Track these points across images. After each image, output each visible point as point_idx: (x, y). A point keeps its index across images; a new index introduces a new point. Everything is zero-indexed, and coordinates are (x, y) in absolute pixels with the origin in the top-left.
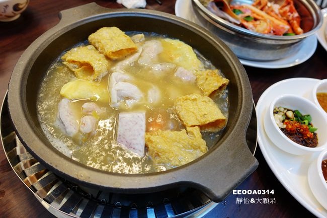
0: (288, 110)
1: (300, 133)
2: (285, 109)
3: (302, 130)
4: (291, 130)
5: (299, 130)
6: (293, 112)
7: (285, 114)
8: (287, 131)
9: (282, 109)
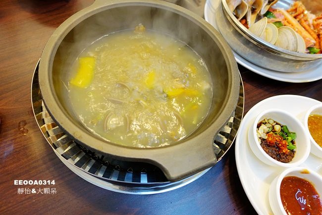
0: (277, 124)
1: (278, 147)
2: (275, 122)
3: (280, 145)
4: (270, 143)
5: (279, 144)
6: (282, 127)
7: (273, 126)
8: (267, 142)
9: (271, 122)
